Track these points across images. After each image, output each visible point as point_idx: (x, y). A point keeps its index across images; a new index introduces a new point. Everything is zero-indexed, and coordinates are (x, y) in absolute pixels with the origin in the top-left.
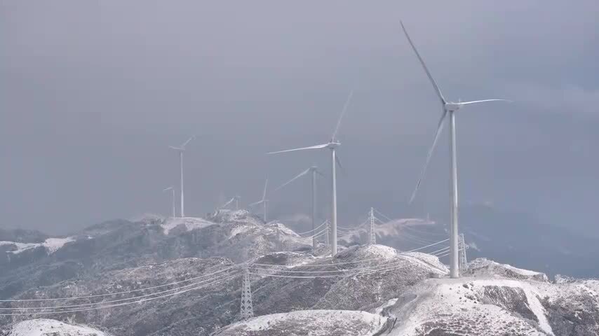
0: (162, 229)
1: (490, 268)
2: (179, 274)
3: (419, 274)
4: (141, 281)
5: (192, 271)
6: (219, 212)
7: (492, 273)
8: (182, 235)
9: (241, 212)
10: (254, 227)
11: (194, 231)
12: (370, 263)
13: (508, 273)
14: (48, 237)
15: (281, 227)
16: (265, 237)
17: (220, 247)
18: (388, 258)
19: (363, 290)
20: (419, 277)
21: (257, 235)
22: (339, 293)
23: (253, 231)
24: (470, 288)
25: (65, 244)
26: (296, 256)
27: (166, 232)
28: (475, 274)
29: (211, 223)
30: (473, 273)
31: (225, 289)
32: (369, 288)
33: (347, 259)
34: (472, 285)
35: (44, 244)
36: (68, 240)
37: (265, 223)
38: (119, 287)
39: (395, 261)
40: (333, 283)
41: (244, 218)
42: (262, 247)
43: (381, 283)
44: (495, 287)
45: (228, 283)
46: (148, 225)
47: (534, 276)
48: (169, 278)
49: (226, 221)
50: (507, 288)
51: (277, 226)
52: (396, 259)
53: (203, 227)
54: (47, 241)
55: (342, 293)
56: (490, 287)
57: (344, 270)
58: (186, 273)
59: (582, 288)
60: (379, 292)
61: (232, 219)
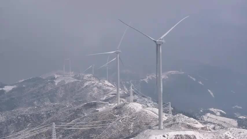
0: (55, 82)
1: (179, 124)
2: (47, 112)
3: (151, 119)
4: (30, 115)
5: (53, 110)
6: (79, 75)
7: (180, 126)
8: (62, 86)
9: (89, 75)
10: (94, 82)
11: (68, 84)
12: (129, 113)
13: (188, 127)
14: (6, 85)
15: (107, 82)
16: (98, 88)
17: (78, 92)
18: (138, 110)
19: (124, 127)
20: (151, 121)
21: (94, 87)
22: (112, 128)
23: (93, 84)
24: (166, 137)
25: (13, 89)
26: (102, 103)
27: (56, 84)
28: (172, 127)
29: (76, 80)
30: (171, 126)
31: (66, 120)
32: (127, 126)
33: (119, 109)
34: (168, 135)
35: (4, 89)
36: (15, 86)
37: (100, 80)
38: (19, 118)
39: (140, 112)
40: (111, 122)
41: (90, 77)
42: (96, 92)
43: (133, 123)
44: (181, 135)
45: (67, 117)
46: (49, 80)
47: (202, 128)
48: (43, 113)
49: (82, 79)
50: (186, 135)
51: (104, 82)
52: (141, 111)
53: (72, 82)
54: (5, 87)
55: (114, 129)
56: (178, 135)
57: (117, 116)
58: (50, 111)
59: (225, 135)
60: (131, 128)
61: (85, 78)
